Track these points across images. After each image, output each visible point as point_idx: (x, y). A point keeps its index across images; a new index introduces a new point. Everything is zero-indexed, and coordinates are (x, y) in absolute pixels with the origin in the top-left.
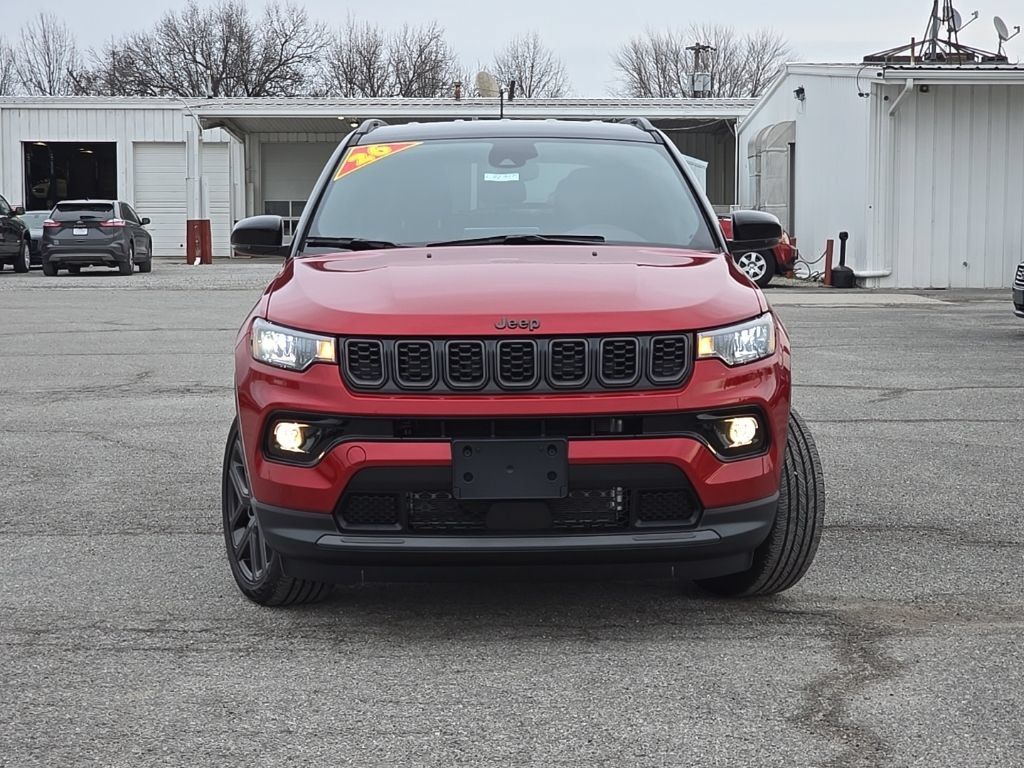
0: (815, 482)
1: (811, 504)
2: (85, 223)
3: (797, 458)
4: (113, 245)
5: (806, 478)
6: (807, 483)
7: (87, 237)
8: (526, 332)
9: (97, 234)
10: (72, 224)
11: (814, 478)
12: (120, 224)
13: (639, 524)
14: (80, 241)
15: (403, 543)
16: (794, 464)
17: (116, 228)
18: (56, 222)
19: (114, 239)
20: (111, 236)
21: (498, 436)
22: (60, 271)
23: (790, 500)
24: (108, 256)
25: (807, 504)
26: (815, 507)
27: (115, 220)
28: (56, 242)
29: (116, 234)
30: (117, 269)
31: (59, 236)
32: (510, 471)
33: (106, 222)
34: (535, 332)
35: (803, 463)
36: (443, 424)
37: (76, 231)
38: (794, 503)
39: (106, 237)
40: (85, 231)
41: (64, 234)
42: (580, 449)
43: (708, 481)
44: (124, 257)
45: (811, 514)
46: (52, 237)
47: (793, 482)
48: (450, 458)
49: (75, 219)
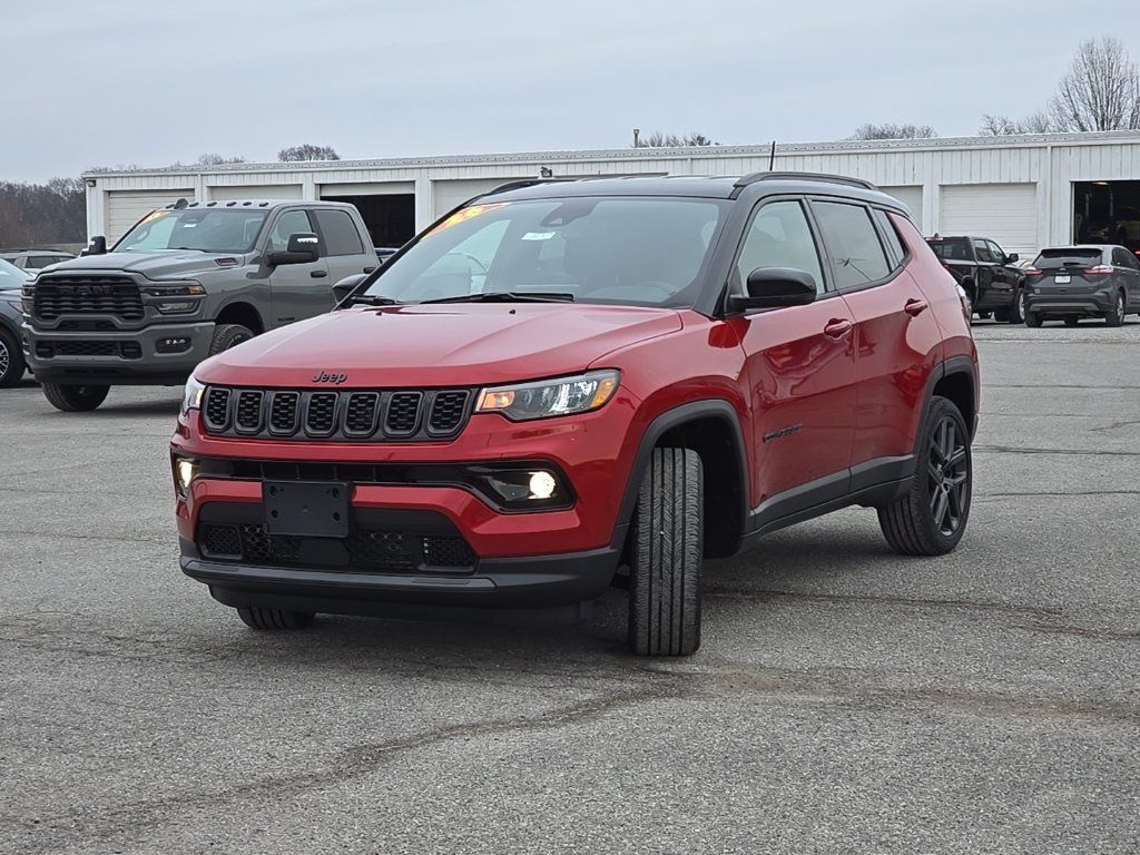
0: (683, 543)
1: (678, 565)
2: (1067, 270)
3: (668, 518)
4: (1097, 294)
5: (673, 539)
6: (673, 544)
7: (1069, 286)
8: (334, 385)
9: (1080, 282)
10: (1054, 272)
11: (684, 539)
12: (1109, 271)
13: (423, 567)
14: (1063, 289)
15: (237, 570)
16: (662, 524)
17: (1102, 275)
18: (1038, 270)
19: (1098, 288)
20: (1096, 284)
21: (303, 478)
22: (1045, 323)
23: (651, 559)
24: (1091, 306)
25: (673, 564)
26: (683, 568)
27: (1102, 267)
28: (1037, 291)
29: (1101, 282)
30: (1104, 320)
31: (1040, 285)
32: (305, 511)
33: (1090, 269)
34: (341, 385)
35: (674, 523)
36: (261, 466)
37: (1059, 279)
38: (656, 562)
39: (1088, 284)
40: (1067, 279)
41: (1046, 283)
42: (367, 494)
43: (475, 530)
44: (1110, 307)
45: (677, 574)
46: (1034, 285)
47: (657, 541)
48: (261, 496)
49: (1056, 266)
